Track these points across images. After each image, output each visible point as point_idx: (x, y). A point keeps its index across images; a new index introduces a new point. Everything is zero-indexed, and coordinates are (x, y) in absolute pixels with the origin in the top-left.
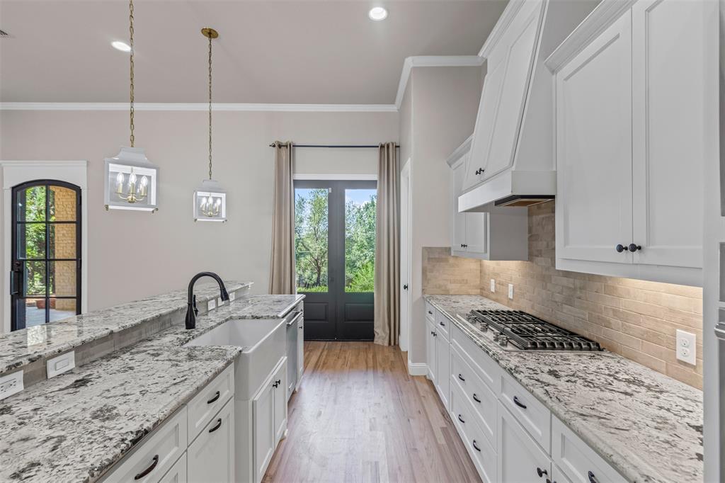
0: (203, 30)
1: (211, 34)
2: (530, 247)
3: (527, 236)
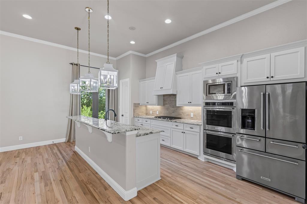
0: (76, 28)
1: (78, 29)
2: (164, 103)
3: (163, 100)
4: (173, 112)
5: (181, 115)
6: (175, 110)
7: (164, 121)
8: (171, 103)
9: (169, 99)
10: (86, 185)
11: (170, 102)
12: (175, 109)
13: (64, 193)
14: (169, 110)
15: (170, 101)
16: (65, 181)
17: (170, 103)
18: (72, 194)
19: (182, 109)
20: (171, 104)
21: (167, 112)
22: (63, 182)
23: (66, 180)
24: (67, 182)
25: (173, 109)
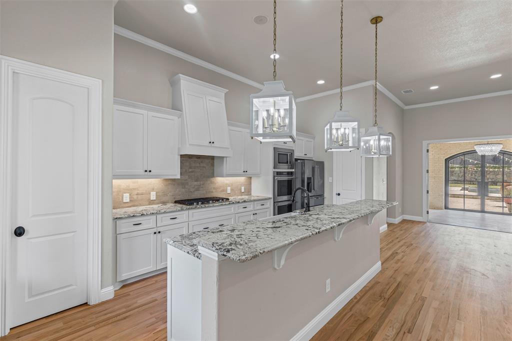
4: (198, 190)
5: (212, 192)
6: (200, 185)
7: (225, 204)
8: (192, 172)
9: (188, 164)
10: (389, 299)
11: (190, 170)
12: (202, 183)
13: (422, 312)
14: (186, 186)
15: (190, 168)
16: (405, 325)
17: (189, 172)
18: (413, 303)
19: (214, 182)
20: (193, 174)
21: (183, 190)
22: (410, 325)
23: (401, 325)
24: (403, 322)
25: (196, 183)
